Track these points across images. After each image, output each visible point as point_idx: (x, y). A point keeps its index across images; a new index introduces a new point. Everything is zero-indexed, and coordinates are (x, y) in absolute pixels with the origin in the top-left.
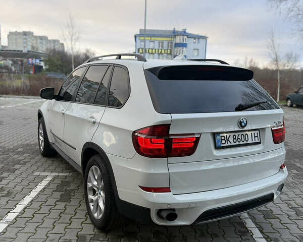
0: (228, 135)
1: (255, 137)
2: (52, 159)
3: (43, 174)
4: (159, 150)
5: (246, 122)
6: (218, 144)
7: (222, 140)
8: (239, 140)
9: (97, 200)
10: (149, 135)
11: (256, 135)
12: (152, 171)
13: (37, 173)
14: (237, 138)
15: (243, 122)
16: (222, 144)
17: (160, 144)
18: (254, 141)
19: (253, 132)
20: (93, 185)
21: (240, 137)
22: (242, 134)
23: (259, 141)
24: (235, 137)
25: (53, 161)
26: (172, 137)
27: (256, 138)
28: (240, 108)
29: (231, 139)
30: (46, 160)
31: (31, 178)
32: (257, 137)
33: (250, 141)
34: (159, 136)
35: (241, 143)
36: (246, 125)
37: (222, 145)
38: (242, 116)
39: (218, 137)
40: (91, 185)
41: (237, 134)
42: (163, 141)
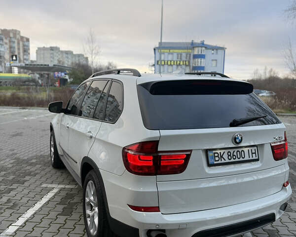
0: (222, 152)
1: (252, 153)
2: (61, 171)
3: (50, 186)
4: (149, 167)
5: (241, 138)
6: (211, 161)
7: (215, 157)
8: (234, 157)
9: (93, 216)
10: (137, 152)
11: (254, 152)
12: (141, 190)
13: (44, 185)
14: (232, 155)
15: (238, 138)
16: (216, 161)
17: (148, 160)
18: (251, 158)
19: (250, 149)
20: (90, 200)
21: (235, 154)
22: (238, 151)
23: (257, 158)
24: (229, 154)
25: (62, 172)
26: (160, 154)
27: (254, 155)
28: (234, 124)
29: (225, 156)
30: (56, 172)
31: (38, 189)
32: (255, 153)
33: (247, 158)
34: (147, 153)
35: (237, 160)
36: (241, 141)
37: (215, 163)
38: (236, 132)
39: (210, 154)
40: (88, 200)
41: (232, 151)
42: (151, 158)
